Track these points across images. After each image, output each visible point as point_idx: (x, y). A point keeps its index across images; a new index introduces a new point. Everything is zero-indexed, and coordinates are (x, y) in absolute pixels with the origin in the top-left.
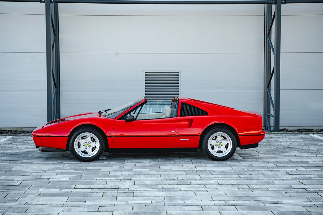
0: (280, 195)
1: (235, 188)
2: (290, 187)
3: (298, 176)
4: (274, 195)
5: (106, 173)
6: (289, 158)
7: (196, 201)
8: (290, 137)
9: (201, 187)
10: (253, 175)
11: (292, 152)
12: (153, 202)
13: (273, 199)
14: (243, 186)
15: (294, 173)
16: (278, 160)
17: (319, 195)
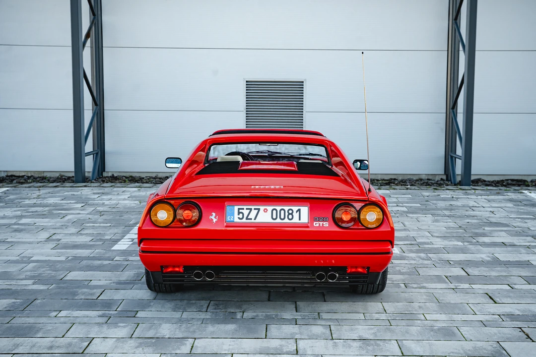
3: (515, 310)
6: (490, 250)
8: (489, 197)
10: (416, 305)
11: (496, 234)
14: (387, 345)
15: (507, 297)
16: (469, 257)
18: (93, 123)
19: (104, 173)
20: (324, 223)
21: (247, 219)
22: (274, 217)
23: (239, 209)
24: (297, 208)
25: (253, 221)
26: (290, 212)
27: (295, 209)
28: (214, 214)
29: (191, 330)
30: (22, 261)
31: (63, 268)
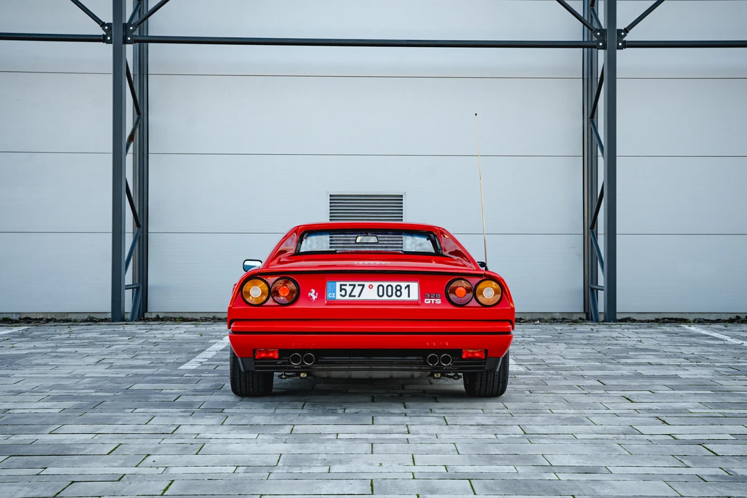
0: (603, 451)
1: (487, 433)
2: (632, 431)
3: (654, 406)
4: (588, 450)
5: (169, 398)
6: (635, 368)
7: (364, 468)
8: (638, 330)
9: (395, 431)
10: (542, 404)
11: (642, 357)
13: (582, 461)
14: (509, 428)
15: (646, 398)
16: (607, 373)
17: (708, 450)
18: (134, 252)
19: (145, 314)
20: (436, 300)
21: (350, 296)
22: (381, 294)
23: (341, 285)
24: (406, 284)
25: (357, 298)
26: (398, 288)
27: (404, 284)
28: (313, 291)
29: (288, 420)
30: (74, 377)
31: (125, 382)
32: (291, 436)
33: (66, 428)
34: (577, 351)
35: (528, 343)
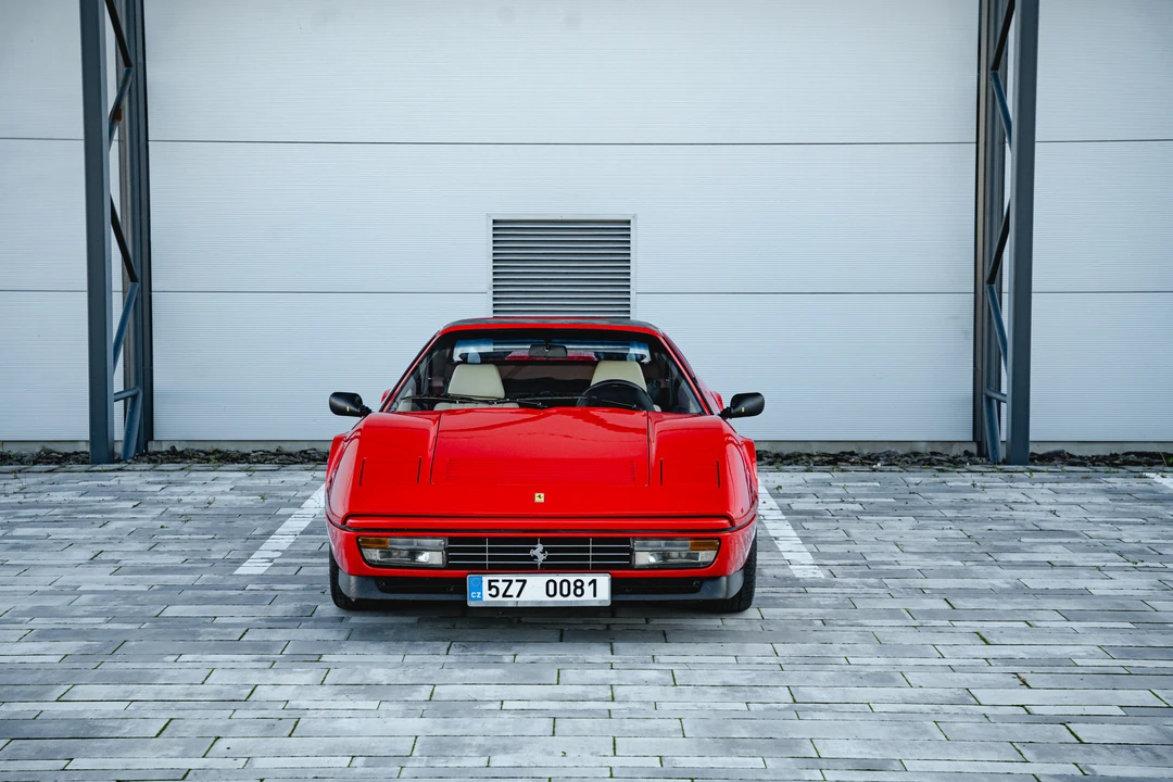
0: (907, 734)
1: (734, 700)
2: (968, 697)
3: (1018, 652)
4: (882, 733)
5: (230, 634)
6: (1017, 573)
7: (539, 759)
8: (1061, 486)
9: (591, 697)
10: (836, 646)
11: (1042, 548)
12: (359, 761)
13: (868, 750)
14: (770, 692)
15: (1012, 636)
16: (968, 583)
17: (1072, 733)
19: (150, 444)
29: (426, 675)
30: (61, 592)
31: (152, 602)
32: (431, 706)
33: (82, 691)
34: (930, 536)
35: (848, 516)
